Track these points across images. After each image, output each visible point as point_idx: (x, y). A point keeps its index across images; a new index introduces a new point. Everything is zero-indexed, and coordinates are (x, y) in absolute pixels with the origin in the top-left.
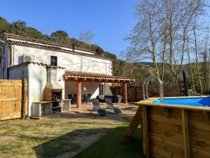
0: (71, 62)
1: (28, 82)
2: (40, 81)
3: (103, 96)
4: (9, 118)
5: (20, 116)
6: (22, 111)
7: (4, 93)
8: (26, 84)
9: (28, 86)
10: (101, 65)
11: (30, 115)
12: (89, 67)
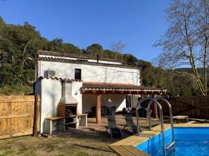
0: (95, 74)
1: (40, 98)
2: (53, 96)
3: (130, 109)
4: (20, 134)
5: (32, 133)
6: (34, 128)
7: (16, 109)
8: (39, 100)
9: (40, 102)
10: (127, 75)
11: (42, 132)
12: (114, 78)
